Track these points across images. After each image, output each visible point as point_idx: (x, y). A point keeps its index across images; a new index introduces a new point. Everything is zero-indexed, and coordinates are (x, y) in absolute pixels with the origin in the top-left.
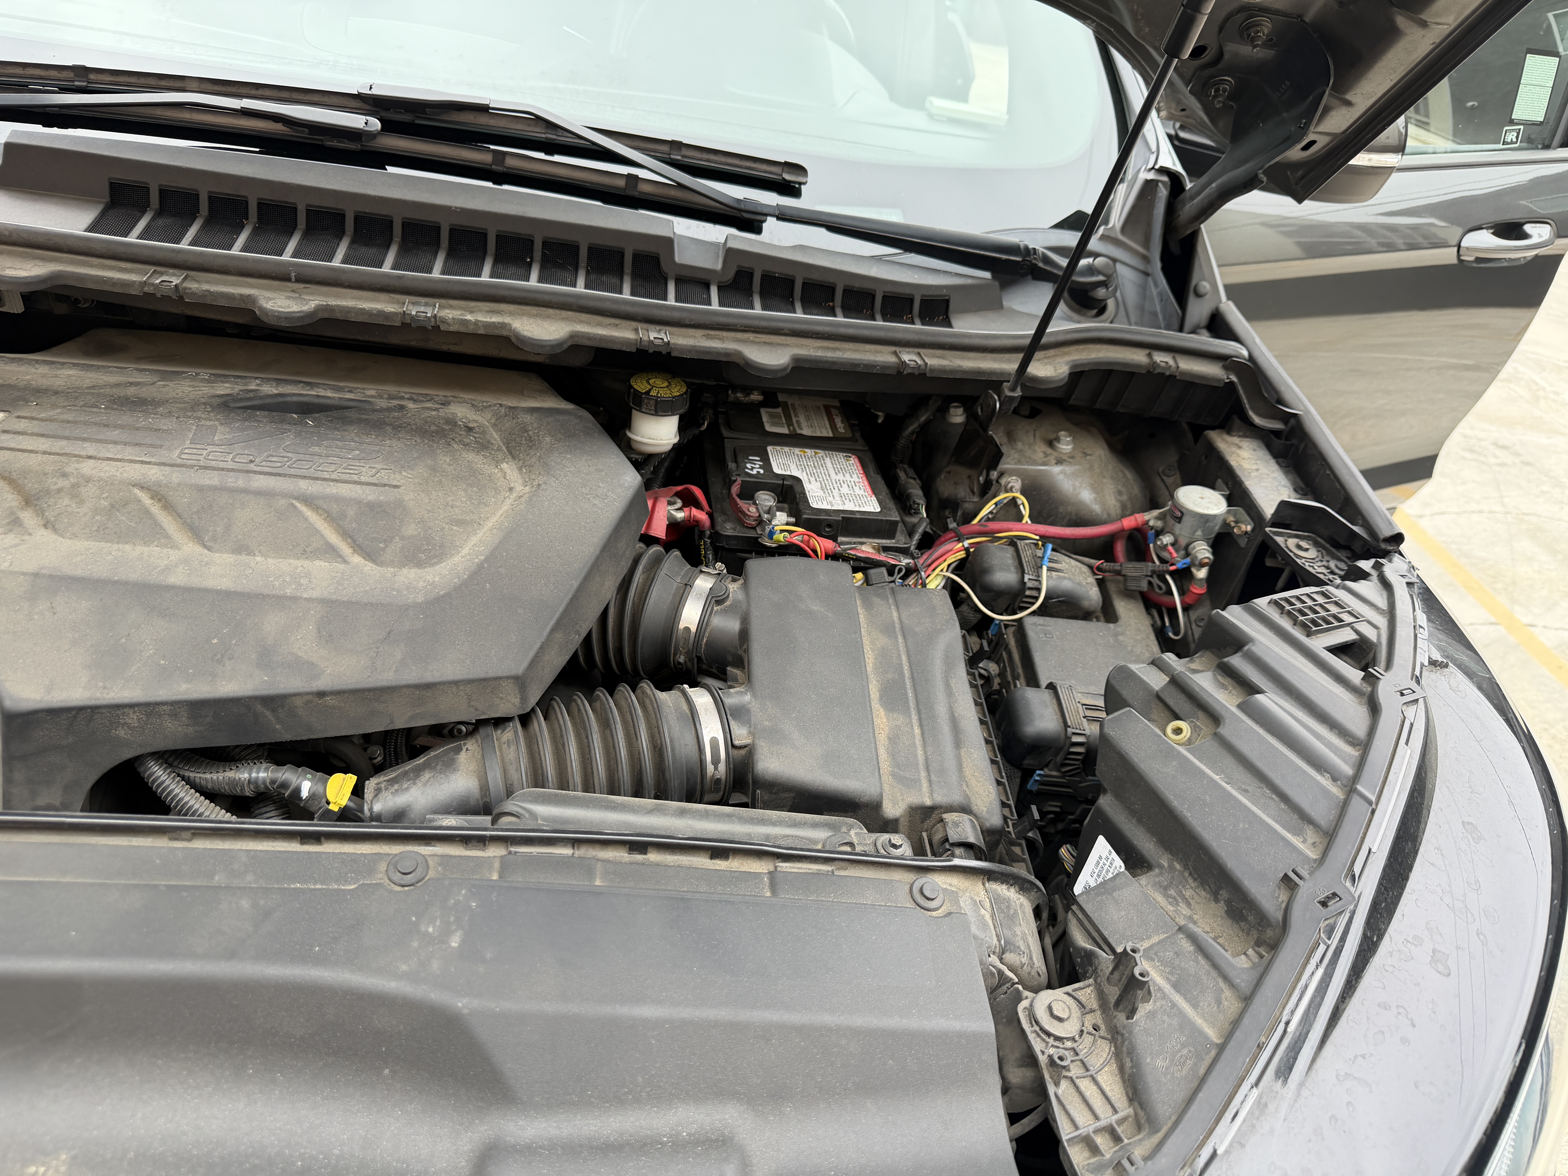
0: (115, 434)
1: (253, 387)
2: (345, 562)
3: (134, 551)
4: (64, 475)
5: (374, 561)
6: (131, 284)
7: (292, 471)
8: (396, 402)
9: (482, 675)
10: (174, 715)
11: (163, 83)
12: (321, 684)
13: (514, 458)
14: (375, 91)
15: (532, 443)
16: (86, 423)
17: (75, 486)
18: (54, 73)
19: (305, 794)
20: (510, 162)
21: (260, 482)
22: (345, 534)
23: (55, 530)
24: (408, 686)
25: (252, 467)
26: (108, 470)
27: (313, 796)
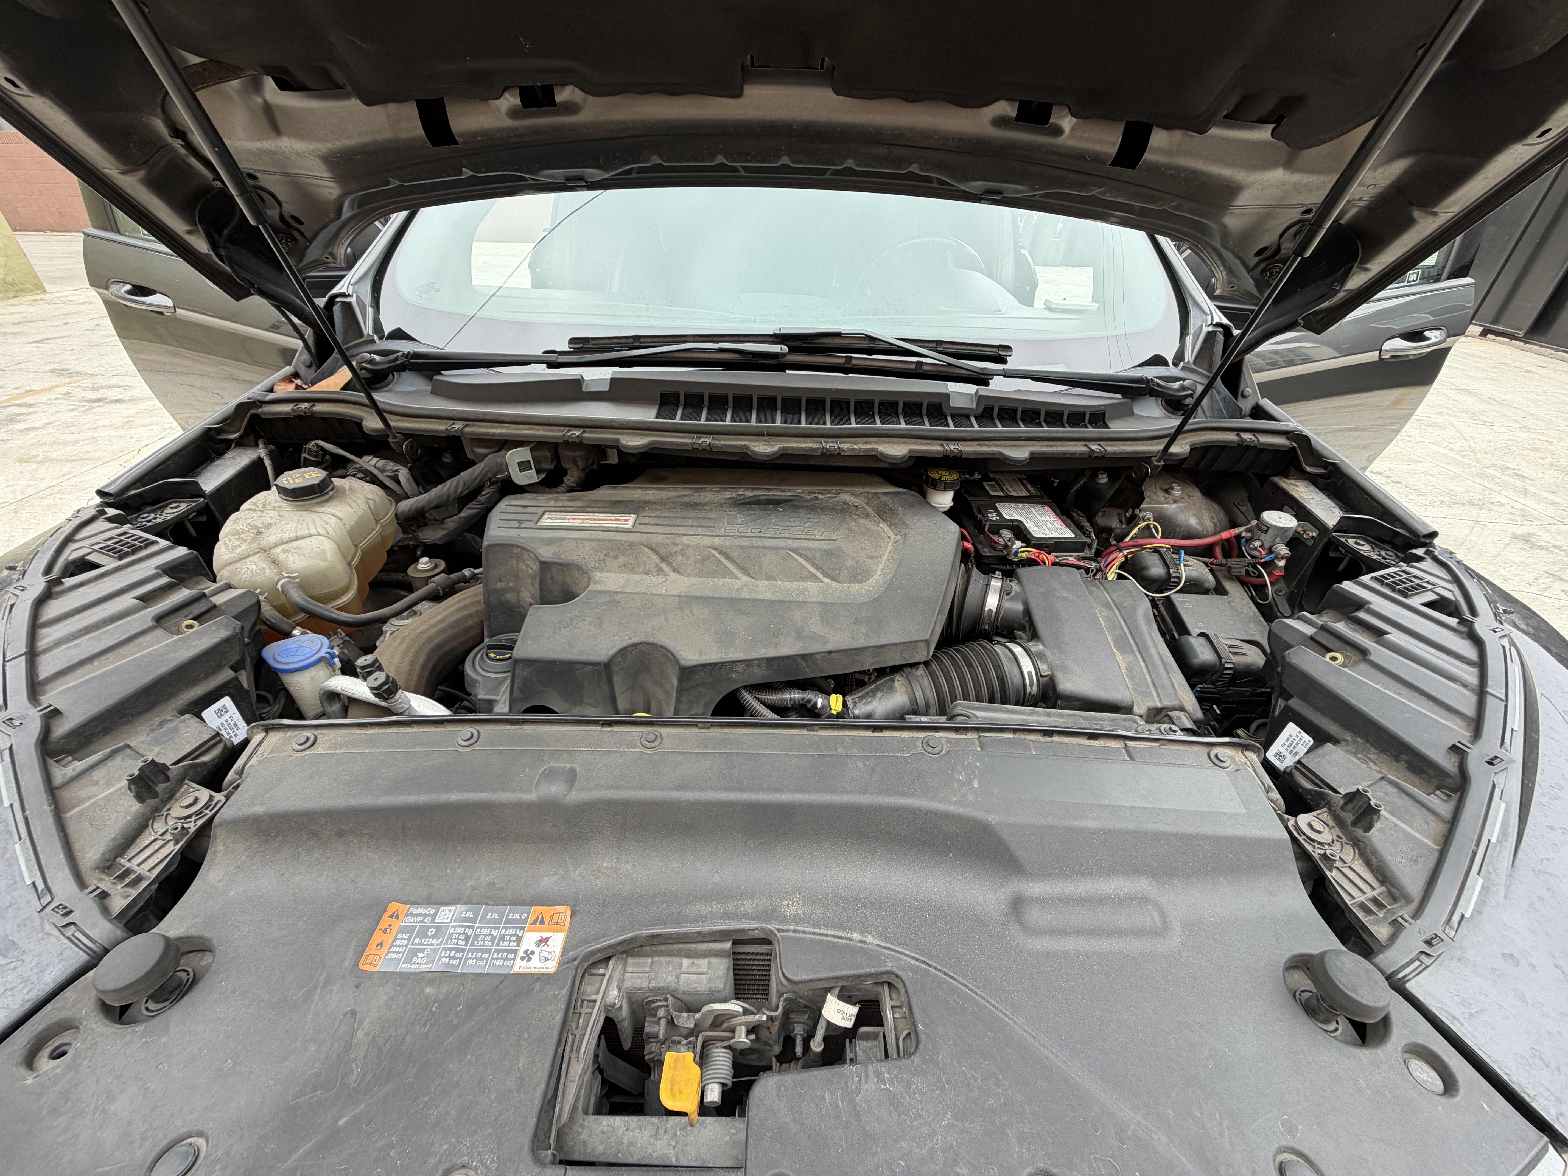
0: (690, 522)
1: (740, 493)
2: (822, 582)
3: (721, 581)
4: (676, 544)
5: (835, 581)
6: (686, 444)
7: (782, 536)
8: (812, 496)
9: (908, 640)
10: (759, 666)
11: (676, 339)
12: (830, 647)
13: (884, 520)
14: (783, 332)
15: (893, 512)
16: (674, 517)
17: (682, 550)
18: (624, 341)
19: (819, 705)
20: (854, 362)
21: (769, 542)
22: (818, 567)
23: (679, 572)
24: (872, 647)
25: (761, 534)
26: (695, 541)
27: (823, 707)
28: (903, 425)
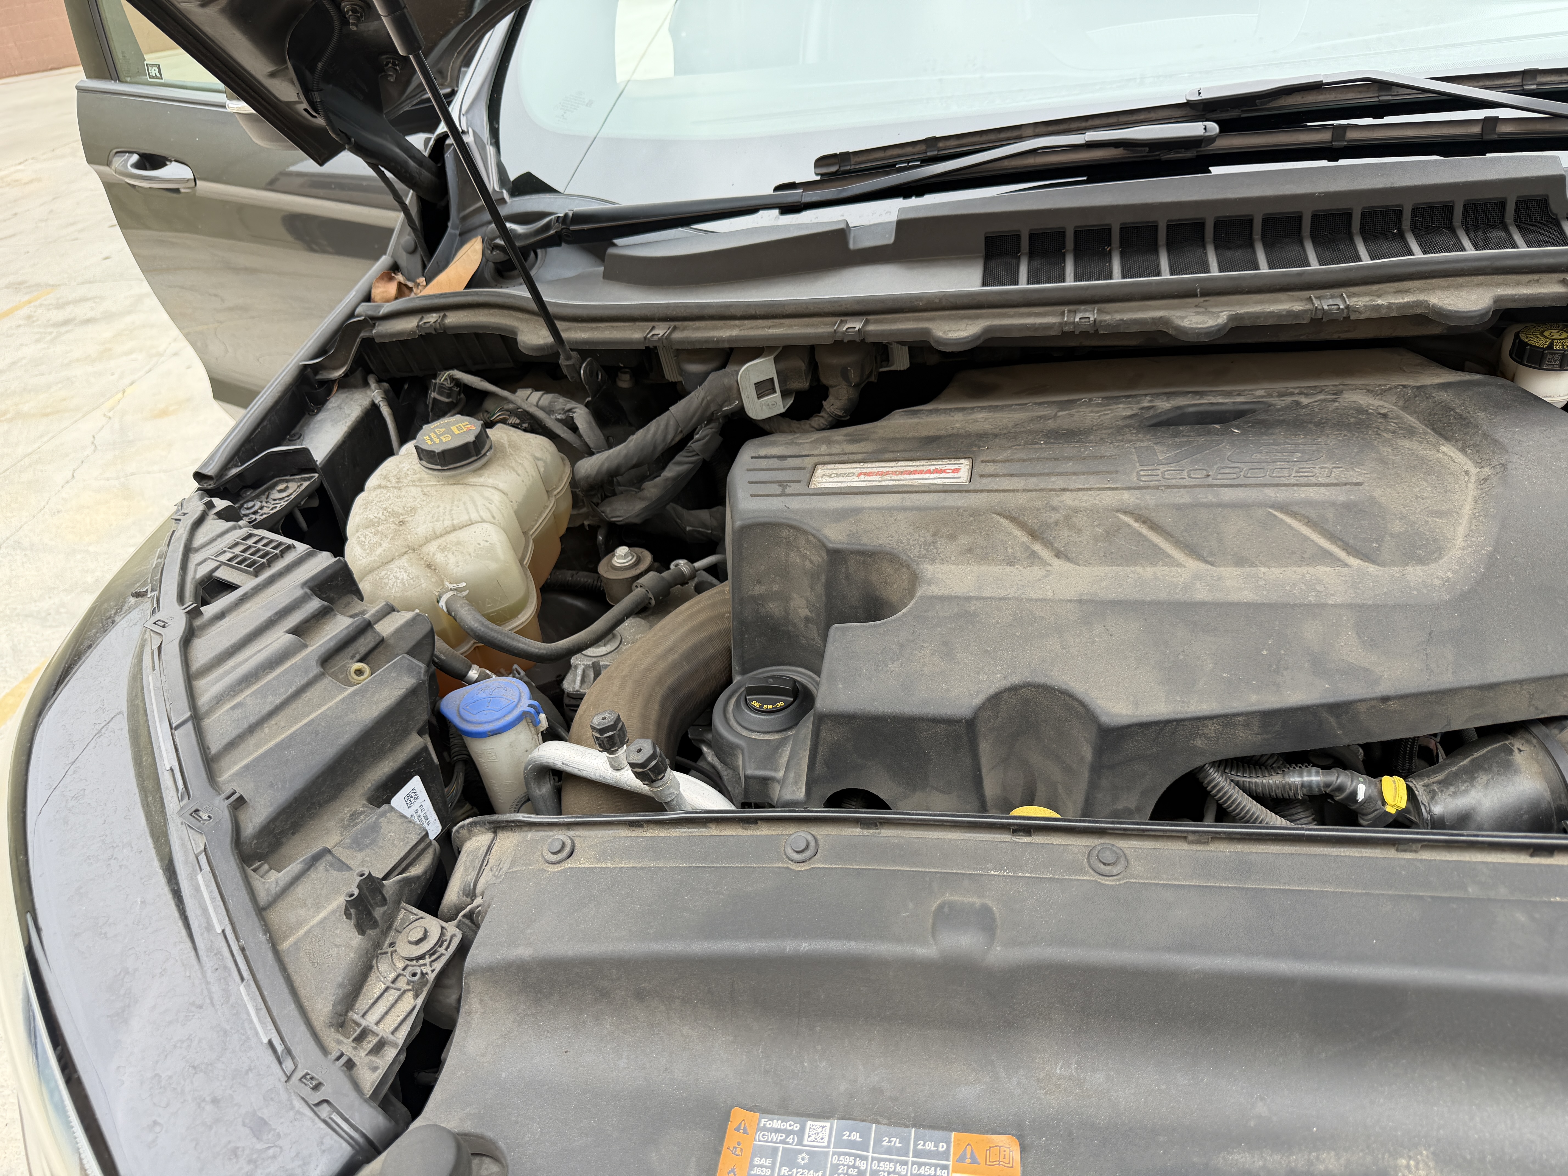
0: (1069, 466)
2: (1346, 565)
3: (1148, 572)
4: (1054, 509)
5: (1373, 562)
6: (1049, 327)
7: (1251, 481)
9: (1547, 672)
10: (1247, 725)
11: (1003, 135)
12: (1384, 688)
13: (1447, 439)
14: (1204, 96)
15: (1465, 422)
16: (1038, 459)
17: (1067, 518)
18: (909, 149)
19: (1361, 797)
20: (1351, 135)
21: (1228, 495)
22: (1332, 537)
23: (1068, 559)
24: (1471, 688)
25: (1210, 480)
26: (1086, 500)
27: (1368, 799)
28: (1470, 251)
